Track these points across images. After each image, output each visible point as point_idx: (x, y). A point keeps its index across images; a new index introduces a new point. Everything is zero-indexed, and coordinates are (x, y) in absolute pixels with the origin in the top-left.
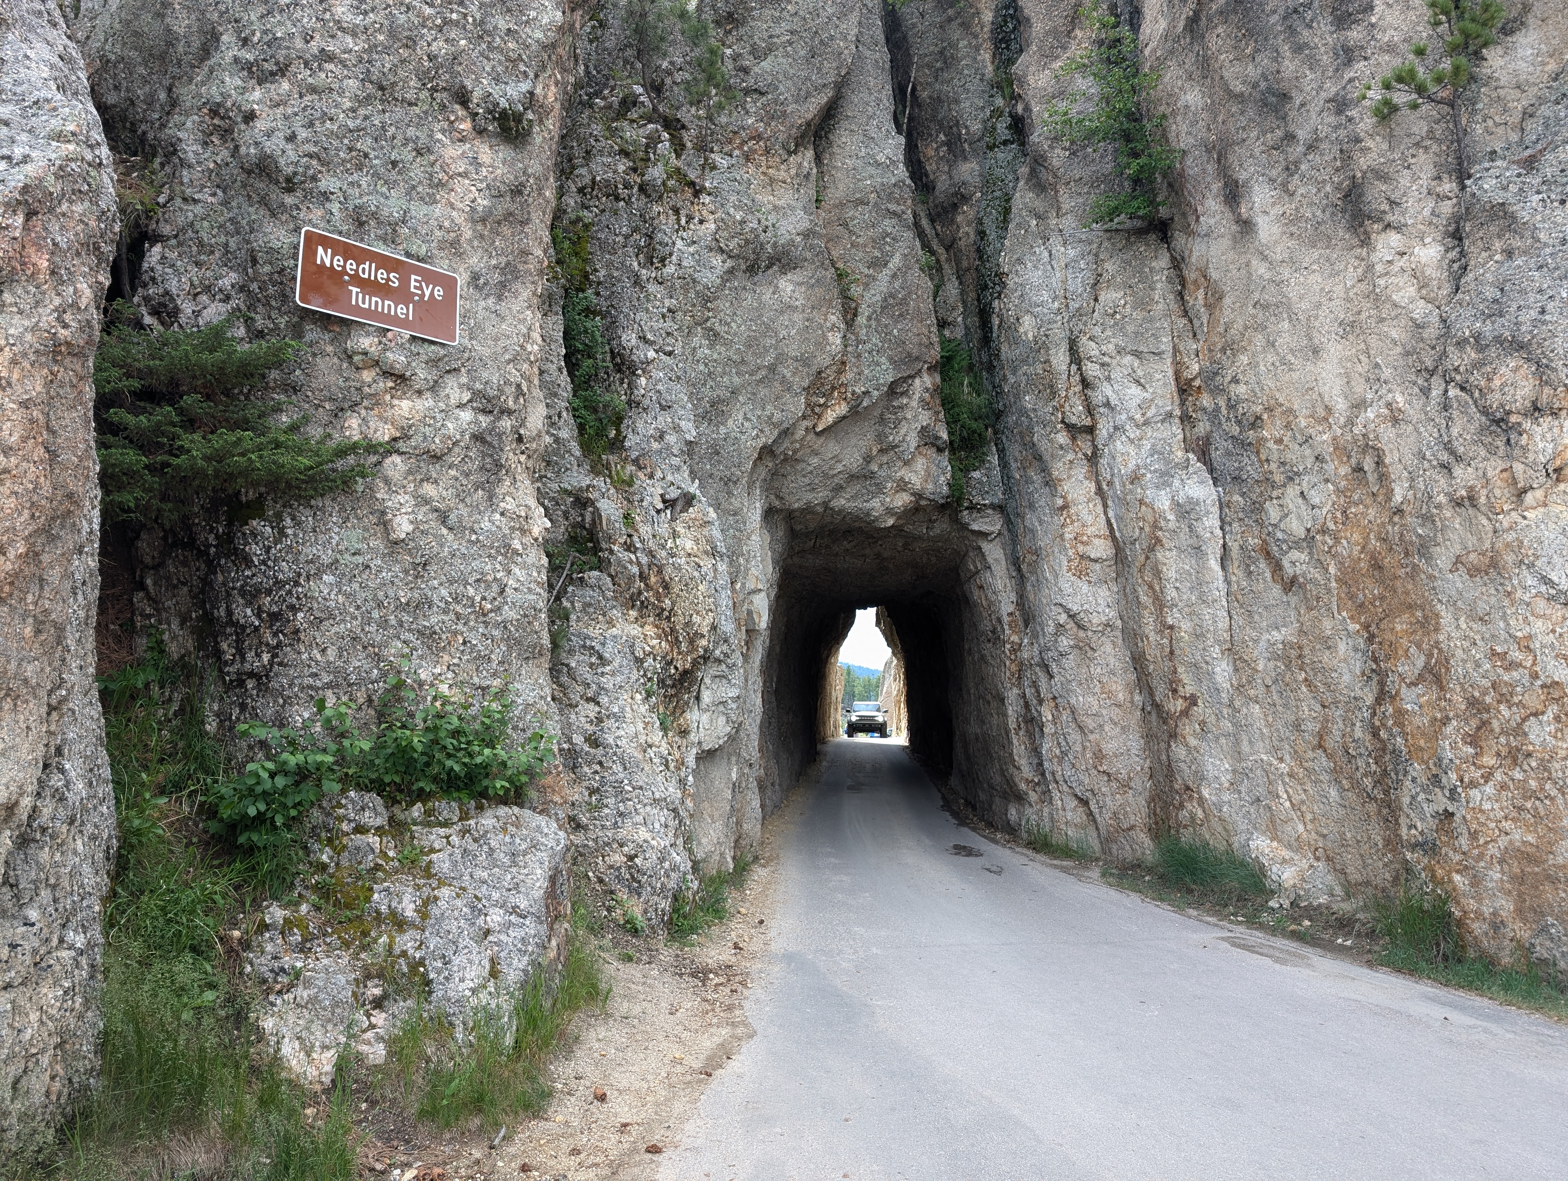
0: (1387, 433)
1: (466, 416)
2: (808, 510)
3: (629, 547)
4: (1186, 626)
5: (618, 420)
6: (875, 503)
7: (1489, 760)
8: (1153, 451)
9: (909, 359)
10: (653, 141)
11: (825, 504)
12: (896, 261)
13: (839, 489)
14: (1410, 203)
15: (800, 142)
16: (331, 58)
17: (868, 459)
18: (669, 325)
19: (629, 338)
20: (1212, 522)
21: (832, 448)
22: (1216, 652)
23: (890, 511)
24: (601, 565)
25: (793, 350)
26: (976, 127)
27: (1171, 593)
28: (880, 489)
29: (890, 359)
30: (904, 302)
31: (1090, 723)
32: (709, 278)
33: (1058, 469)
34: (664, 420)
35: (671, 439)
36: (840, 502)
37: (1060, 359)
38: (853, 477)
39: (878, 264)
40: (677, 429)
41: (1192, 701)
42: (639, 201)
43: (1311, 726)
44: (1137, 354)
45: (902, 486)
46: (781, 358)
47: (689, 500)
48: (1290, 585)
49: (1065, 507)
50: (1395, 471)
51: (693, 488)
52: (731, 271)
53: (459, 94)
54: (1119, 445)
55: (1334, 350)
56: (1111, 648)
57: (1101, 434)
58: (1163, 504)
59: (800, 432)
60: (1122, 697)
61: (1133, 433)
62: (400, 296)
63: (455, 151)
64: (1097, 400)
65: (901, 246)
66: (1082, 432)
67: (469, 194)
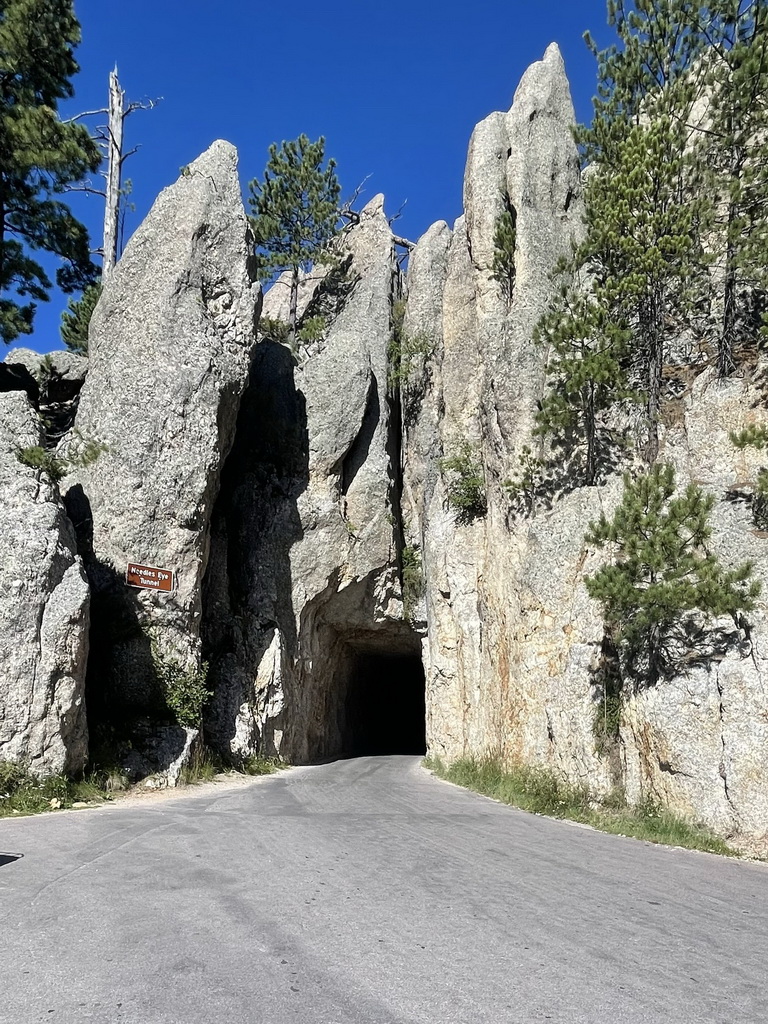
1: (173, 613)
2: (338, 623)
4: (469, 676)
5: (246, 594)
6: (369, 620)
7: (513, 725)
8: (467, 606)
9: (380, 561)
11: (346, 621)
12: (376, 518)
13: (351, 615)
14: (519, 526)
15: (332, 471)
16: (135, 509)
19: (252, 561)
20: (478, 636)
21: (345, 598)
22: (475, 687)
23: (376, 624)
25: (324, 560)
27: (466, 664)
28: (371, 615)
29: (370, 561)
30: (379, 536)
31: (446, 714)
33: (438, 609)
34: (264, 593)
36: (353, 620)
37: (440, 563)
39: (367, 520)
40: (269, 597)
42: (261, 502)
43: (492, 715)
44: (465, 564)
45: (381, 614)
46: (317, 565)
47: (271, 625)
48: (492, 662)
49: (440, 625)
50: (508, 624)
53: (174, 515)
54: (457, 602)
55: (502, 577)
56: (454, 685)
57: (452, 596)
58: (465, 628)
59: (329, 593)
60: (456, 704)
61: (462, 597)
62: (155, 579)
63: (172, 532)
64: (451, 582)
65: (379, 512)
66: (446, 595)
67: (176, 545)
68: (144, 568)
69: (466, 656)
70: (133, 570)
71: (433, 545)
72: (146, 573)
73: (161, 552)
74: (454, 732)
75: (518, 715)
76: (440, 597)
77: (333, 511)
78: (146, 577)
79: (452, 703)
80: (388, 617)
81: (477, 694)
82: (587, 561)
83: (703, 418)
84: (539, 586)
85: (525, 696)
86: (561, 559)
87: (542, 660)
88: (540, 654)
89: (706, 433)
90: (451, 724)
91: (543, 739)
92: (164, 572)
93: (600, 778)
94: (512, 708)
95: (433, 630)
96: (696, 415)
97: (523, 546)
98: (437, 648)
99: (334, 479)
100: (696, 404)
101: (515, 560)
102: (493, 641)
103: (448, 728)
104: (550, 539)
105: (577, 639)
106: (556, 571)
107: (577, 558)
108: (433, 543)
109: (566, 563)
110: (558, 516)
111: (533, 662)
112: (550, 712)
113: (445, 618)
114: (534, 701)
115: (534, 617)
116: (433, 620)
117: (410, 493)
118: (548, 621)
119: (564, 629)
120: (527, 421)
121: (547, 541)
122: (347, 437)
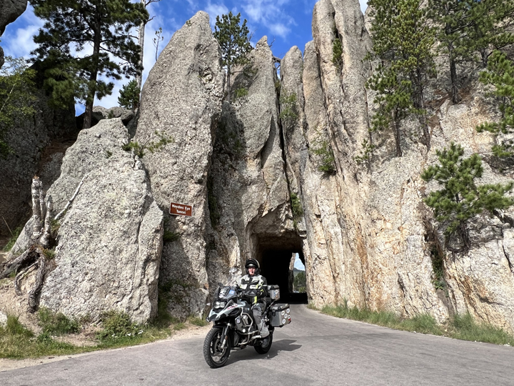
0: (361, 221)
1: (193, 228)
2: (261, 233)
3: (220, 245)
4: (337, 258)
5: (219, 218)
6: (277, 231)
7: (374, 282)
8: (332, 221)
9: (282, 200)
10: (226, 158)
11: (265, 232)
12: (278, 180)
13: (268, 229)
14: (363, 178)
15: (257, 157)
16: (173, 175)
17: (274, 222)
18: (229, 198)
19: (221, 202)
20: (340, 236)
21: (266, 220)
22: (342, 263)
23: (280, 233)
24: (215, 249)
25: (255, 201)
26: (299, 146)
27: (334, 251)
28: (278, 228)
29: (277, 200)
30: (281, 188)
31: (322, 280)
32: (238, 188)
33: (314, 223)
34: (227, 218)
35: (229, 222)
36: (269, 231)
37: (314, 200)
38: (270, 226)
39: (275, 180)
40: (230, 220)
41: (338, 274)
42: (223, 172)
43: (355, 278)
44: (328, 200)
45: (283, 228)
46: (252, 203)
47: (232, 234)
48: (352, 250)
49: (316, 232)
50: (363, 228)
51: (233, 232)
52: (242, 186)
53: (192, 177)
54: (325, 219)
55: (355, 204)
56: (326, 263)
57: (322, 217)
58: (332, 232)
59: (258, 218)
60: (328, 274)
61: (328, 217)
62: (184, 210)
63: (191, 186)
64: (321, 209)
65: (280, 176)
66: (319, 216)
67: (194, 192)
68: (178, 205)
69: (334, 247)
70: (173, 206)
71: (308, 192)
72: (179, 207)
73: (186, 196)
74: (329, 289)
75: (377, 277)
76: (315, 217)
77: (258, 176)
78: (180, 210)
79: (326, 273)
80: (286, 229)
81: (343, 267)
82: (405, 194)
83: (450, 123)
84: (381, 208)
85: (381, 266)
86: (391, 193)
87: (388, 246)
88: (386, 243)
89: (453, 130)
90: (326, 285)
91: (396, 289)
92: (188, 207)
93: (441, 309)
94: (372, 273)
95: (312, 235)
96: (446, 122)
97: (366, 188)
98: (315, 244)
99: (258, 160)
100: (445, 117)
101: (363, 195)
102: (352, 238)
103: (325, 287)
104: (383, 183)
105: (407, 234)
106: (389, 199)
107: (400, 192)
108: (308, 191)
109: (395, 195)
110: (385, 172)
111: (383, 247)
112: (401, 273)
113: (318, 227)
114: (387, 268)
115: (380, 224)
116: (312, 229)
117: (291, 167)
118: (389, 225)
119: (399, 229)
120: (362, 128)
121: (381, 184)
122: (263, 141)
